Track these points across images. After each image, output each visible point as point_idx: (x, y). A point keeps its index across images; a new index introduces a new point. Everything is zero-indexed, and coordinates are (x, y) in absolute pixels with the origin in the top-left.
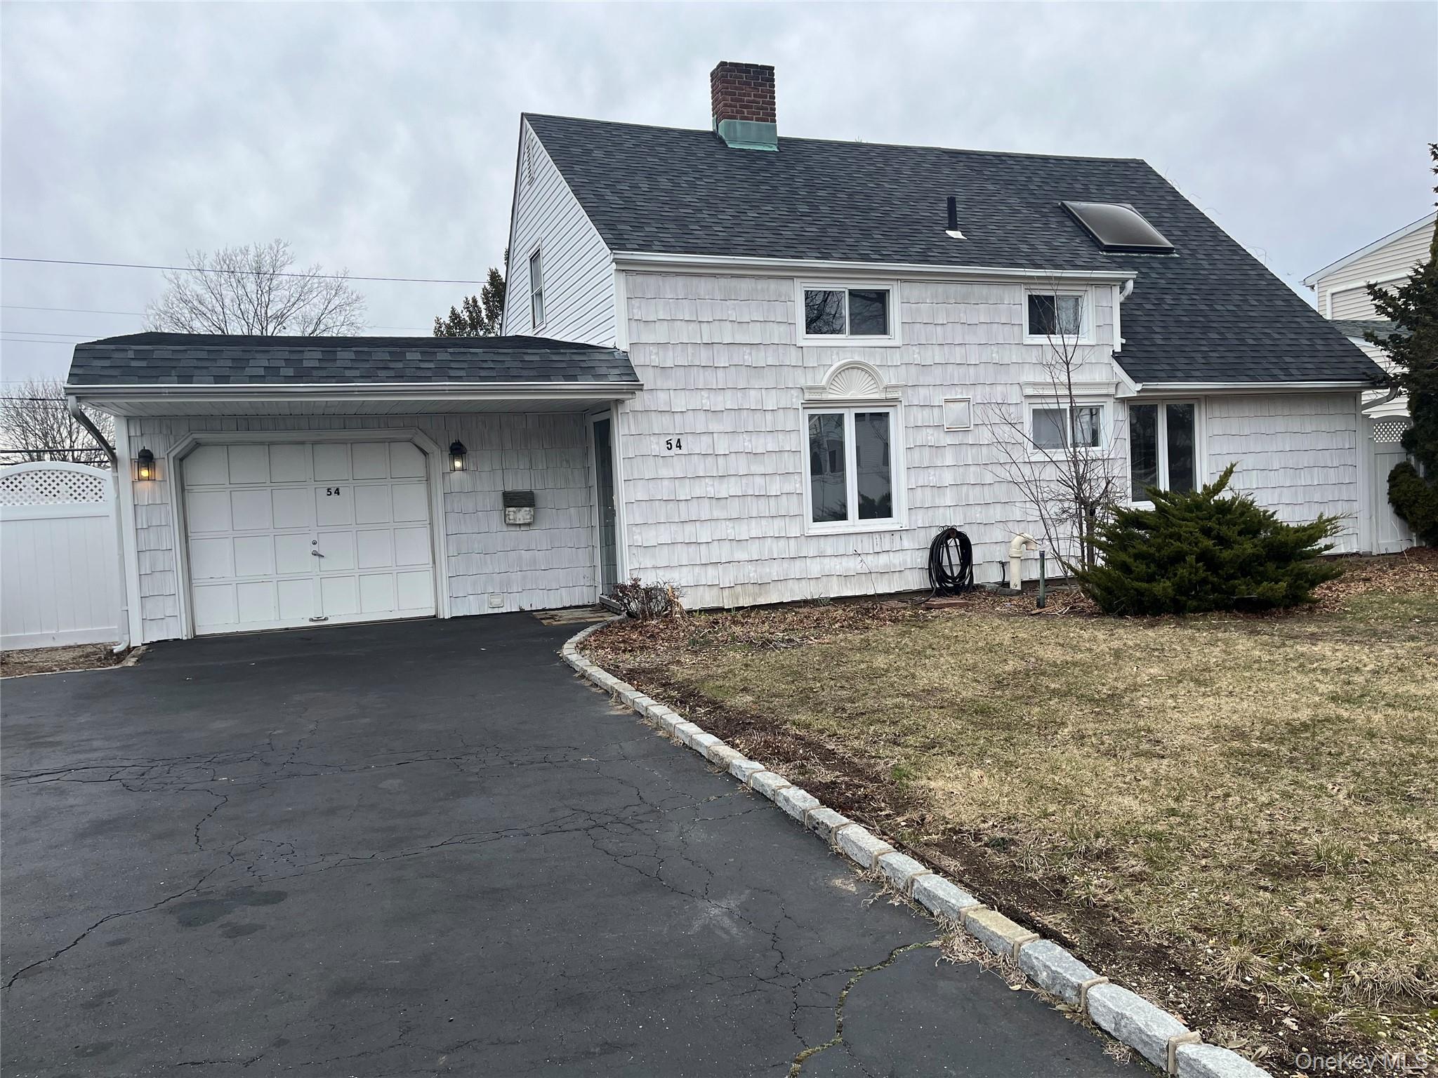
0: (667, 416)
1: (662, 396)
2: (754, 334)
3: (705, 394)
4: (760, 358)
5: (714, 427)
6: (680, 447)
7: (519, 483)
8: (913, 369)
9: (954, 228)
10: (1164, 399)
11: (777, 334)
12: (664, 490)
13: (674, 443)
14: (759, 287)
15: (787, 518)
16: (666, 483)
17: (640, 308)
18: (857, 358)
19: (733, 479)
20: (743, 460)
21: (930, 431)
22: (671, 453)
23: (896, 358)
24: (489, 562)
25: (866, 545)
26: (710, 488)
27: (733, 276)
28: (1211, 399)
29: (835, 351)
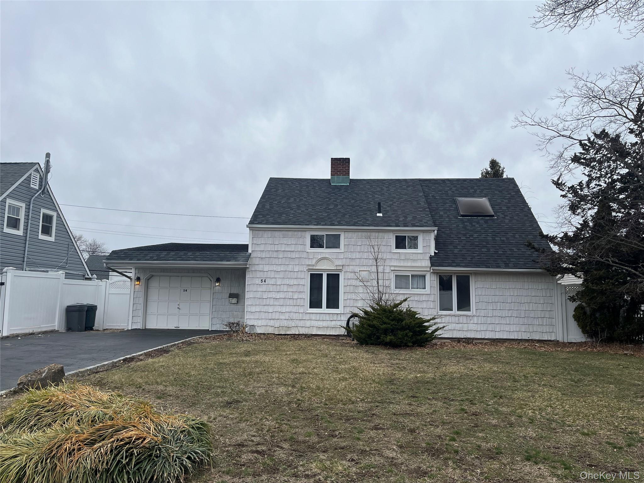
0: (262, 272)
1: (261, 266)
2: (292, 248)
3: (275, 266)
4: (294, 255)
5: (277, 276)
6: (265, 282)
7: (234, 291)
8: (348, 260)
9: (380, 212)
10: (455, 273)
11: (300, 248)
12: (258, 295)
13: (263, 280)
14: (295, 234)
15: (299, 307)
16: (259, 292)
17: (256, 240)
18: (327, 256)
19: (282, 293)
20: (286, 287)
21: (354, 280)
22: (262, 283)
23: (342, 256)
24: (224, 314)
25: (327, 317)
26: (274, 295)
27: (286, 231)
28: (476, 274)
29: (320, 253)
